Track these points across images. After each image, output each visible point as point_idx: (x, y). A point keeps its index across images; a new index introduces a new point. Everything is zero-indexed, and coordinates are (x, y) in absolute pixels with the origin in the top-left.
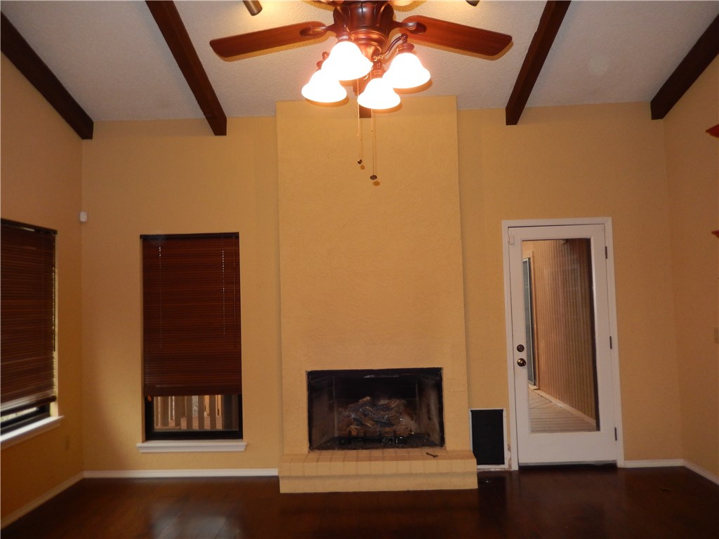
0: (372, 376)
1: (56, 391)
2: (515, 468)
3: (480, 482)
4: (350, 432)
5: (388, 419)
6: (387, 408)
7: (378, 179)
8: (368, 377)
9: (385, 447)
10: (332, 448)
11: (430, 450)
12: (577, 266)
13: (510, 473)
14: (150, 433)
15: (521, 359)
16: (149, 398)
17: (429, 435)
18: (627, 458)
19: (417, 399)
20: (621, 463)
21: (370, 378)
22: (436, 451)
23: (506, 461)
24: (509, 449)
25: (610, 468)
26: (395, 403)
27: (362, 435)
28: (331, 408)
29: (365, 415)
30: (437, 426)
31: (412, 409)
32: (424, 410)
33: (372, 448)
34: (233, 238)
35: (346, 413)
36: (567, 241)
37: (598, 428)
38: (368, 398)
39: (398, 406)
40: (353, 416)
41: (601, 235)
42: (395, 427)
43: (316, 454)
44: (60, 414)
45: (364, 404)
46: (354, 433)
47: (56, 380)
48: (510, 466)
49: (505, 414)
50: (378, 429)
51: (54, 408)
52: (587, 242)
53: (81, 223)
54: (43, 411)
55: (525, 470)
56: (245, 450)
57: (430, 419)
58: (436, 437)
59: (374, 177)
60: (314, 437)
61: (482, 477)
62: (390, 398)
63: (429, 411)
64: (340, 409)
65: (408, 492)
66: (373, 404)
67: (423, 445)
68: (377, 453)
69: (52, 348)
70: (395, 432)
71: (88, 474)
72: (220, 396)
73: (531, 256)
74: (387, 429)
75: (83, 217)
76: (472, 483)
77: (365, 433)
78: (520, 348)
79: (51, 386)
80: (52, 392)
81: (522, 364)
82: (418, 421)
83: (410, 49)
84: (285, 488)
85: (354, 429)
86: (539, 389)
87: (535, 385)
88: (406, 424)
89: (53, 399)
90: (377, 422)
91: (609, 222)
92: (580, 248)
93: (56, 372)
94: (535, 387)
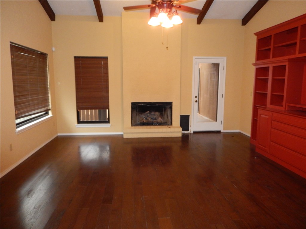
0: (150, 105)
1: (50, 107)
2: (192, 132)
3: (182, 135)
4: (143, 121)
5: (155, 118)
6: (154, 115)
7: (168, 48)
8: (148, 105)
9: (154, 125)
10: (138, 126)
11: (168, 126)
12: (215, 72)
13: (190, 133)
14: (79, 122)
15: (196, 100)
16: (79, 110)
17: (167, 123)
18: (224, 129)
19: (163, 112)
20: (222, 131)
21: (149, 106)
22: (170, 126)
23: (190, 130)
24: (191, 127)
25: (219, 132)
26: (157, 113)
27: (147, 122)
28: (137, 115)
29: (148, 117)
30: (170, 120)
31: (162, 115)
32: (166, 115)
33: (151, 126)
34: (106, 59)
35: (142, 116)
36: (212, 64)
37: (216, 121)
38: (148, 112)
39: (158, 114)
40: (144, 117)
41: (223, 62)
42: (157, 120)
43: (133, 127)
44: (52, 114)
45: (147, 114)
46: (145, 122)
47: (50, 104)
48: (191, 132)
49: (190, 116)
50: (152, 121)
51: (50, 112)
52: (219, 64)
53: (53, 51)
54: (47, 113)
55: (195, 133)
56: (111, 126)
57: (167, 118)
58: (170, 123)
59: (167, 48)
60: (133, 123)
61: (183, 135)
62: (155, 112)
63: (167, 116)
64: (140, 115)
65: (162, 138)
66: (150, 113)
67: (166, 125)
68: (152, 127)
69: (48, 93)
70: (157, 121)
71: (59, 134)
72: (98, 110)
73: (200, 68)
74: (155, 120)
75: (54, 49)
76: (180, 135)
77: (148, 122)
78: (196, 97)
79: (49, 105)
80: (49, 107)
81: (196, 101)
82: (164, 119)
83: (178, 14)
84: (125, 137)
85: (145, 121)
86: (199, 114)
87: (198, 112)
88: (160, 120)
89: (50, 110)
90: (152, 119)
91: (225, 58)
92: (216, 66)
93: (50, 101)
94: (198, 113)
